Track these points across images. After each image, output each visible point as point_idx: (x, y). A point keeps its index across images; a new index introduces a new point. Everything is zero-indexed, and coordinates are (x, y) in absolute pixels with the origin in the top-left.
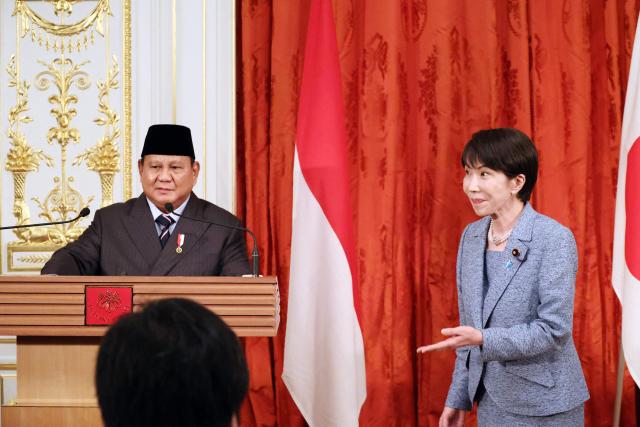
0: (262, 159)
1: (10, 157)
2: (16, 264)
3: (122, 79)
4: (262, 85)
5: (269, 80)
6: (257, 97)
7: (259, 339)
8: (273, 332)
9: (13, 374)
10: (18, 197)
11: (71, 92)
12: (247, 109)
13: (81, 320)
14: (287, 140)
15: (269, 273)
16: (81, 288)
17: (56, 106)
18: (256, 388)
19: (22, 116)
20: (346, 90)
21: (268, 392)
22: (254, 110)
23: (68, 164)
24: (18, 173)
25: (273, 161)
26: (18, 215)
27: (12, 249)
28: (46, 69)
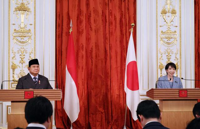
0: (60, 66)
1: (12, 66)
2: (13, 86)
3: (34, 52)
4: (60, 53)
5: (62, 52)
6: (59, 55)
7: (59, 101)
9: (10, 107)
10: (13, 74)
11: (24, 54)
12: (57, 57)
13: (24, 98)
14: (65, 63)
16: (24, 92)
17: (21, 57)
18: (59, 109)
19: (14, 58)
20: (76, 54)
21: (61, 110)
22: (59, 57)
23: (23, 68)
24: (14, 69)
25: (62, 67)
26: (13, 77)
27: (12, 84)
28: (19, 50)
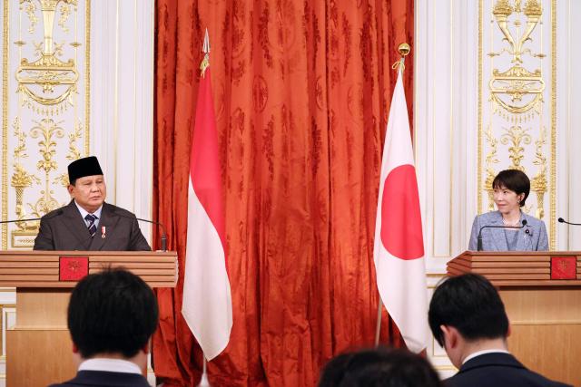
0: (169, 180)
1: (14, 178)
2: (16, 243)
3: (83, 132)
4: (170, 137)
5: (173, 134)
6: (166, 144)
7: (166, 288)
8: (174, 285)
9: (14, 310)
10: (19, 202)
11: (54, 139)
12: (160, 151)
13: (57, 278)
14: (185, 170)
15: (172, 250)
16: (57, 258)
17: (43, 148)
18: (164, 318)
19: (21, 154)
20: (220, 141)
21: (171, 321)
22: (164, 152)
23: (50, 183)
24: (19, 189)
25: (175, 182)
26: (18, 213)
27: (14, 234)
28: (37, 125)
